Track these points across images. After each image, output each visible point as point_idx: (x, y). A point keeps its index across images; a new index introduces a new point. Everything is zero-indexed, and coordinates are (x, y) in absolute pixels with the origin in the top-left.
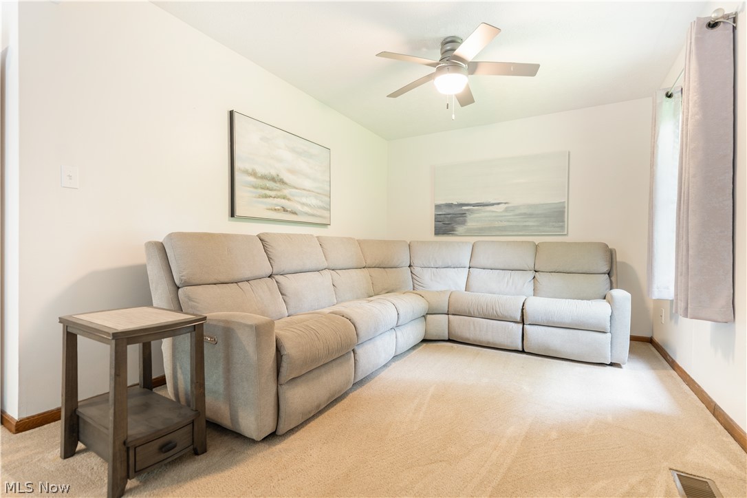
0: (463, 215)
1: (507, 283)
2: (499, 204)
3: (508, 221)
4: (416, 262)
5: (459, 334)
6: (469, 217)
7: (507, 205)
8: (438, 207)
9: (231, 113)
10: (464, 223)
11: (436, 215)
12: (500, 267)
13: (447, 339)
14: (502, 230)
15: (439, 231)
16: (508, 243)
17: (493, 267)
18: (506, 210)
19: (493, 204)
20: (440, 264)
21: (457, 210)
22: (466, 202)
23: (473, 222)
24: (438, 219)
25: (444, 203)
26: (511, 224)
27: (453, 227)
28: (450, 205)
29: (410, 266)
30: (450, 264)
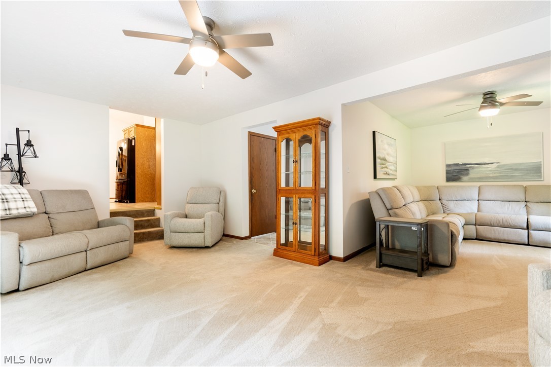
0: (467, 170)
1: (508, 208)
2: (492, 163)
3: (500, 173)
4: (443, 197)
5: (484, 235)
6: (471, 171)
7: (498, 164)
8: (448, 166)
9: (374, 133)
10: (467, 174)
11: (446, 170)
12: (500, 200)
13: (475, 238)
14: (495, 179)
15: (449, 179)
16: (504, 186)
17: (495, 200)
18: (498, 167)
19: (489, 164)
20: (459, 198)
21: (462, 167)
22: (469, 163)
23: (473, 174)
24: (448, 172)
25: (452, 163)
26: (501, 174)
27: (459, 177)
28: (457, 165)
29: (440, 200)
30: (465, 198)
